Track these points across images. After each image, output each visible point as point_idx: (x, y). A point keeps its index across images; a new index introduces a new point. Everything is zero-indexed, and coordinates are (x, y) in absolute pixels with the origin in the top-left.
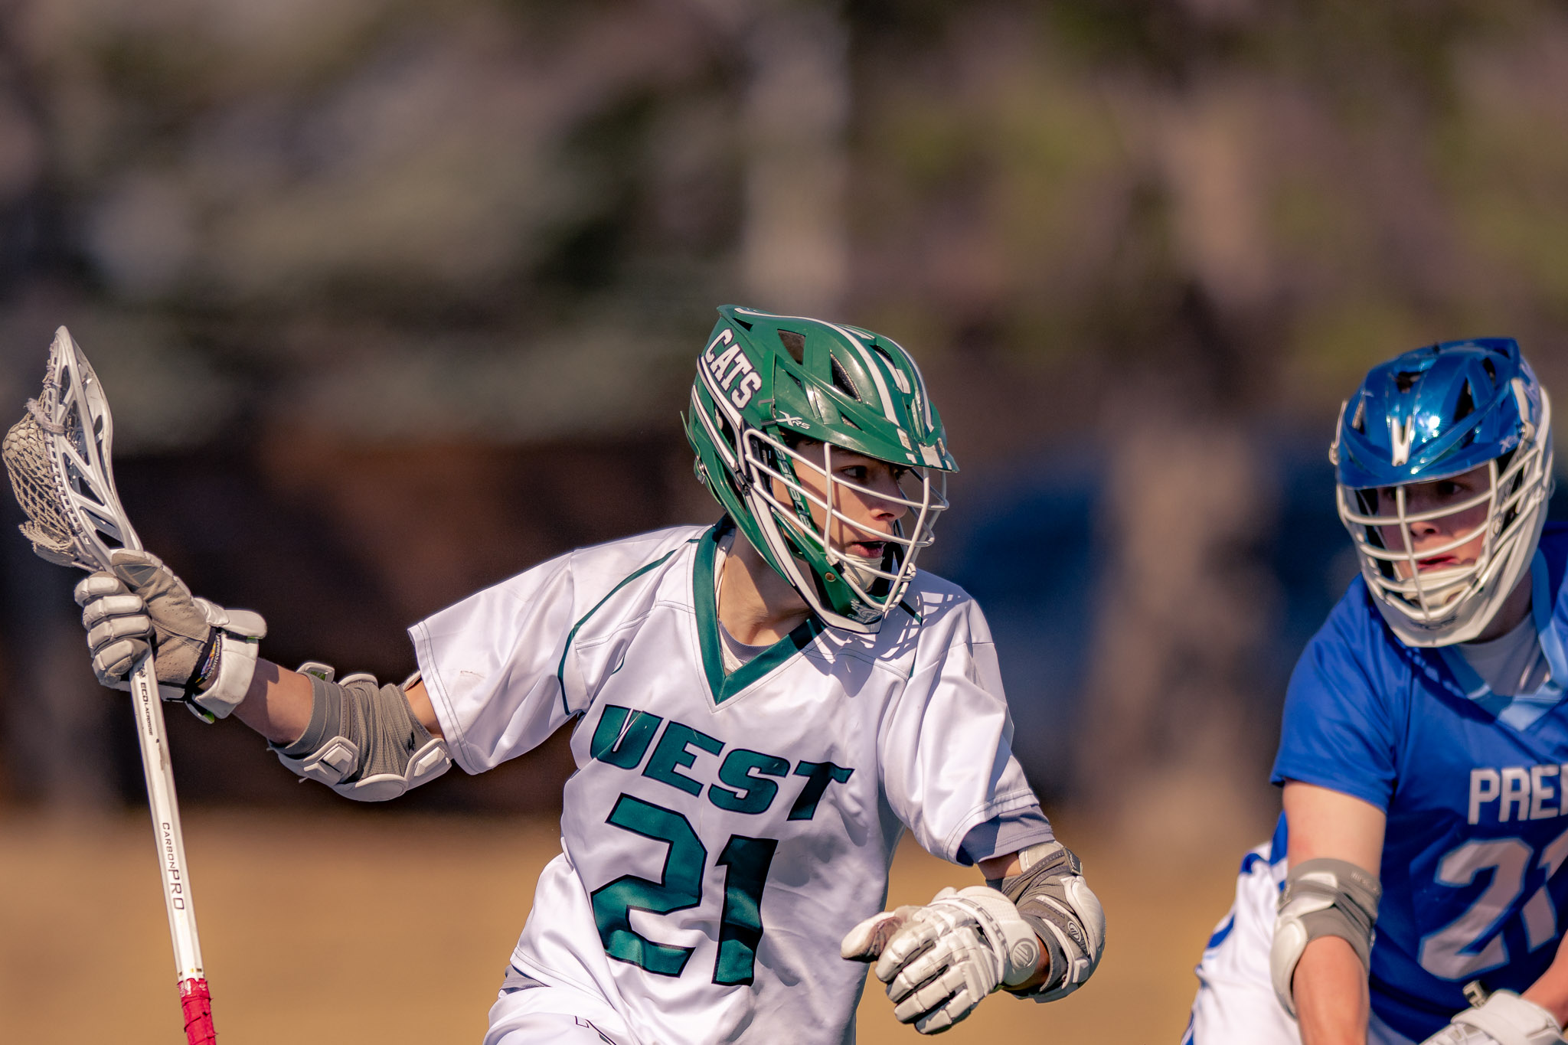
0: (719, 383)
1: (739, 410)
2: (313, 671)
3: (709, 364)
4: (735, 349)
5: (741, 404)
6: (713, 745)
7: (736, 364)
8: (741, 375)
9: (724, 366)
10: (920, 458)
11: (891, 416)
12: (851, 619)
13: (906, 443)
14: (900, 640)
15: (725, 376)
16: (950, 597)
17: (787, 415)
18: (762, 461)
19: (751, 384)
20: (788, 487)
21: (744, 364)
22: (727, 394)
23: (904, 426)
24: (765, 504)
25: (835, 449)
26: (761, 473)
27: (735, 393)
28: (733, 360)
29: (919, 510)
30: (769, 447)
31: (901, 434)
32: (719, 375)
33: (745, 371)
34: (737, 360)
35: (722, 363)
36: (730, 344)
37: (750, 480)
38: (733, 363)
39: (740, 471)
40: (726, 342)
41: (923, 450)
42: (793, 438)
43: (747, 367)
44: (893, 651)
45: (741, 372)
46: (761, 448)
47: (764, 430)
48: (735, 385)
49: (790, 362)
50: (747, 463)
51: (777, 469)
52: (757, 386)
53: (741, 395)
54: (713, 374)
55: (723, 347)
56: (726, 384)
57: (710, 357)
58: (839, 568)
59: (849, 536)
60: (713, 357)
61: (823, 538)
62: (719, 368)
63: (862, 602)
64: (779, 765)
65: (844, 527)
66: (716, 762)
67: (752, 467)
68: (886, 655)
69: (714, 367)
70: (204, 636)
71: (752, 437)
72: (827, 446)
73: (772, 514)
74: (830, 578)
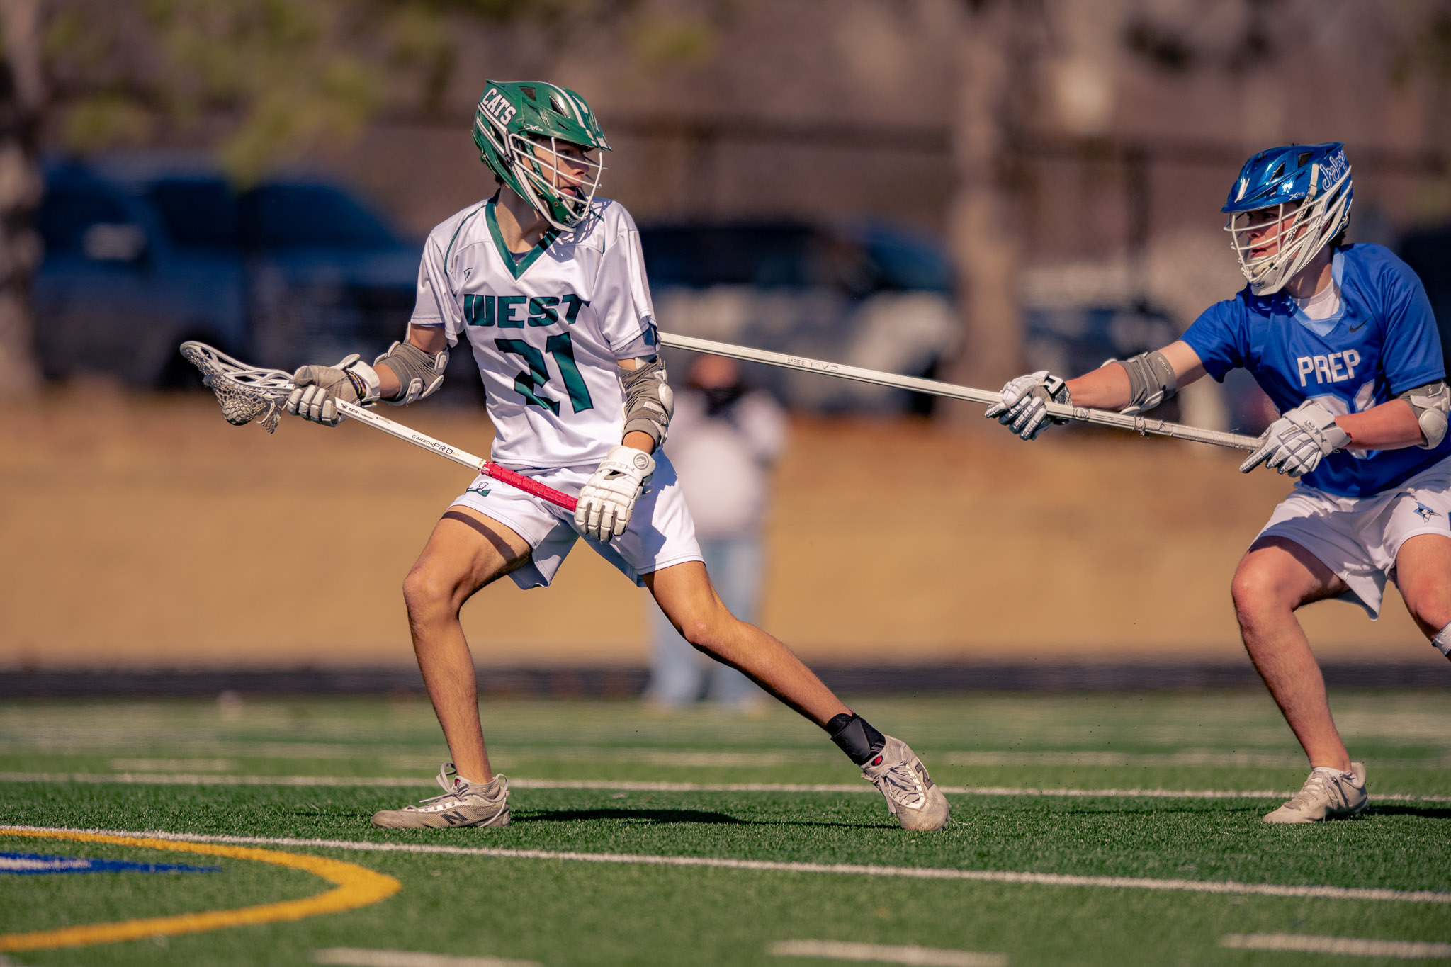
0: (493, 114)
1: (505, 125)
2: (380, 360)
3: (486, 106)
4: (500, 96)
5: (506, 122)
6: (523, 299)
7: (501, 104)
8: (505, 109)
9: (494, 105)
10: (597, 143)
11: (581, 124)
12: (565, 225)
13: (591, 136)
14: (586, 229)
15: (496, 110)
16: (605, 203)
17: (531, 126)
18: (518, 148)
19: (510, 112)
20: (530, 160)
21: (505, 103)
22: (498, 118)
23: (588, 128)
24: (521, 170)
25: (557, 140)
26: (519, 155)
27: (502, 118)
28: (499, 102)
29: (598, 168)
30: (521, 142)
31: (588, 132)
32: (492, 110)
33: (507, 107)
34: (501, 101)
35: (493, 103)
36: (497, 95)
37: (513, 159)
38: (500, 103)
39: (508, 155)
40: (494, 94)
41: (599, 139)
42: (534, 136)
43: (508, 104)
44: (584, 234)
45: (504, 107)
46: (518, 142)
47: (519, 134)
48: (502, 113)
49: (529, 100)
50: (511, 151)
51: (526, 152)
52: (514, 112)
53: (506, 118)
54: (489, 110)
55: (491, 97)
56: (496, 114)
57: (485, 102)
58: (560, 199)
59: (563, 183)
60: (487, 102)
61: (552, 185)
62: (491, 106)
63: (572, 216)
64: (554, 301)
65: (560, 178)
66: (526, 306)
67: (514, 152)
68: (580, 240)
69: (489, 106)
70: (344, 375)
71: (513, 138)
72: (553, 139)
73: (525, 175)
74: (556, 204)
